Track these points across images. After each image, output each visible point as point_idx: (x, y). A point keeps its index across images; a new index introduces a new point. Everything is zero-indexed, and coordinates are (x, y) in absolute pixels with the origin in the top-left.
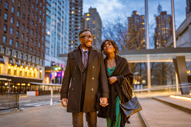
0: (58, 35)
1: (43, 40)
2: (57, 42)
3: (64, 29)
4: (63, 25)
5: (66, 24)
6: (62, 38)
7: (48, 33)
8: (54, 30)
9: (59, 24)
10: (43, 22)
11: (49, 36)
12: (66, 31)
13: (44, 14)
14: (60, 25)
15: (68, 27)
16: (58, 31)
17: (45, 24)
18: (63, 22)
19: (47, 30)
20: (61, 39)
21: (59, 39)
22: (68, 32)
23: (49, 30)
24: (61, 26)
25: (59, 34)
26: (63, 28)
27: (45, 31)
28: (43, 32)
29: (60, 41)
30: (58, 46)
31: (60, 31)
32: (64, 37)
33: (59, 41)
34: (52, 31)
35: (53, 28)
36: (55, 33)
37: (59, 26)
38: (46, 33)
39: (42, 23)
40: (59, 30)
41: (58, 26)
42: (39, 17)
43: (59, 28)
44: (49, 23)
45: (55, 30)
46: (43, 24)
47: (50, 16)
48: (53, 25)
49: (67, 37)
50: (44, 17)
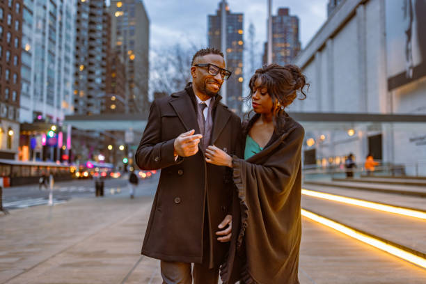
0: (50, 52)
1: (15, 63)
2: (49, 69)
3: (64, 39)
4: (61, 29)
5: (69, 27)
6: (60, 60)
7: (27, 48)
8: (40, 41)
9: (52, 29)
10: (17, 23)
11: (29, 54)
12: (68, 42)
13: (18, 6)
14: (55, 30)
15: (72, 33)
16: (49, 44)
17: (20, 28)
18: (61, 24)
19: (24, 41)
20: (57, 62)
21: (53, 61)
22: (72, 45)
23: (30, 40)
24: (58, 32)
25: (53, 50)
26: (60, 36)
27: (20, 44)
28: (16, 45)
29: (54, 67)
30: (49, 78)
31: (54, 42)
32: (63, 58)
33: (51, 66)
34: (37, 44)
35: (39, 36)
36: (43, 47)
37: (53, 33)
38: (23, 46)
39: (15, 26)
40: (52, 41)
41: (50, 33)
42: (7, 10)
43: (53, 37)
44: (30, 26)
45: (44, 40)
46: (17, 28)
47: (31, 8)
48: (37, 31)
49: (71, 56)
50: (17, 11)
